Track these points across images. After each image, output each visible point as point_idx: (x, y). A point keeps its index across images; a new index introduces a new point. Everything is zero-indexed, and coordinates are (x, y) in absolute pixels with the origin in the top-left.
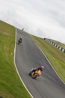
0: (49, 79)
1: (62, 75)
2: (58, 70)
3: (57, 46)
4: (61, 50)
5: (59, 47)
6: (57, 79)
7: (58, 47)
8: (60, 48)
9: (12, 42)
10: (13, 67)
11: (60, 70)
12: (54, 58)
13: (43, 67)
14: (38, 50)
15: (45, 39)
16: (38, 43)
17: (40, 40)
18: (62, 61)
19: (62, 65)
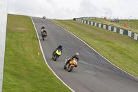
0: (101, 71)
1: (116, 60)
2: (108, 56)
3: (94, 24)
4: (102, 26)
5: (98, 25)
6: (111, 67)
7: (96, 25)
8: (100, 25)
9: (33, 38)
10: (48, 72)
11: (110, 55)
12: (96, 42)
13: (78, 54)
14: (71, 37)
15: (74, 19)
16: (67, 27)
17: (68, 22)
18: (108, 42)
19: (111, 47)
